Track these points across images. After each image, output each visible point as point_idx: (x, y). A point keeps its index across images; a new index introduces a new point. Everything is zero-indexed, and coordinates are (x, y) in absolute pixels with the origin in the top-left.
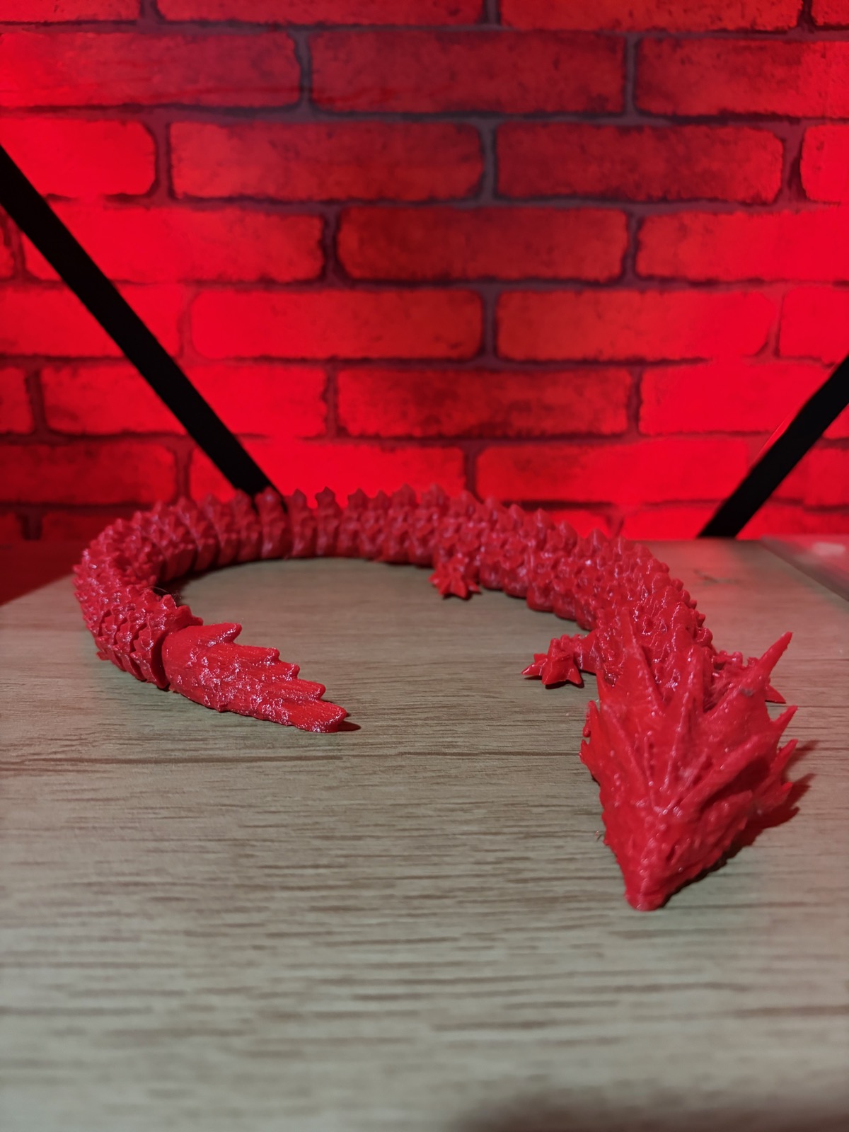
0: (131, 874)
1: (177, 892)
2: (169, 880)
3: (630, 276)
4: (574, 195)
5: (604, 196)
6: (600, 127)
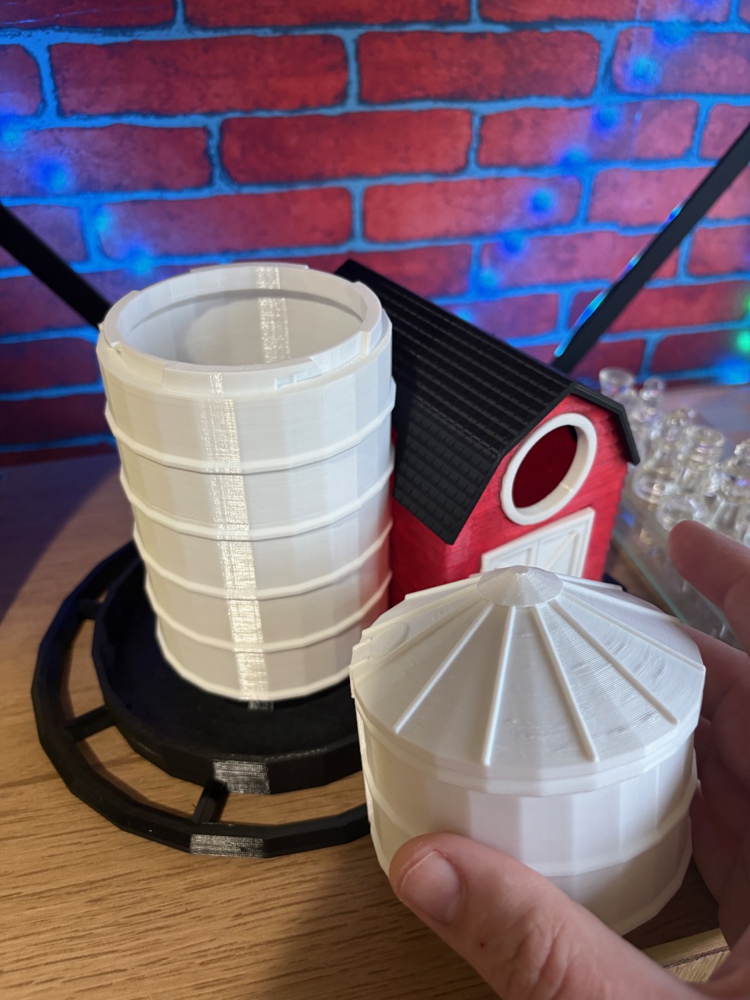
3: (473, 166)
4: (426, 97)
5: (452, 97)
6: (448, 34)
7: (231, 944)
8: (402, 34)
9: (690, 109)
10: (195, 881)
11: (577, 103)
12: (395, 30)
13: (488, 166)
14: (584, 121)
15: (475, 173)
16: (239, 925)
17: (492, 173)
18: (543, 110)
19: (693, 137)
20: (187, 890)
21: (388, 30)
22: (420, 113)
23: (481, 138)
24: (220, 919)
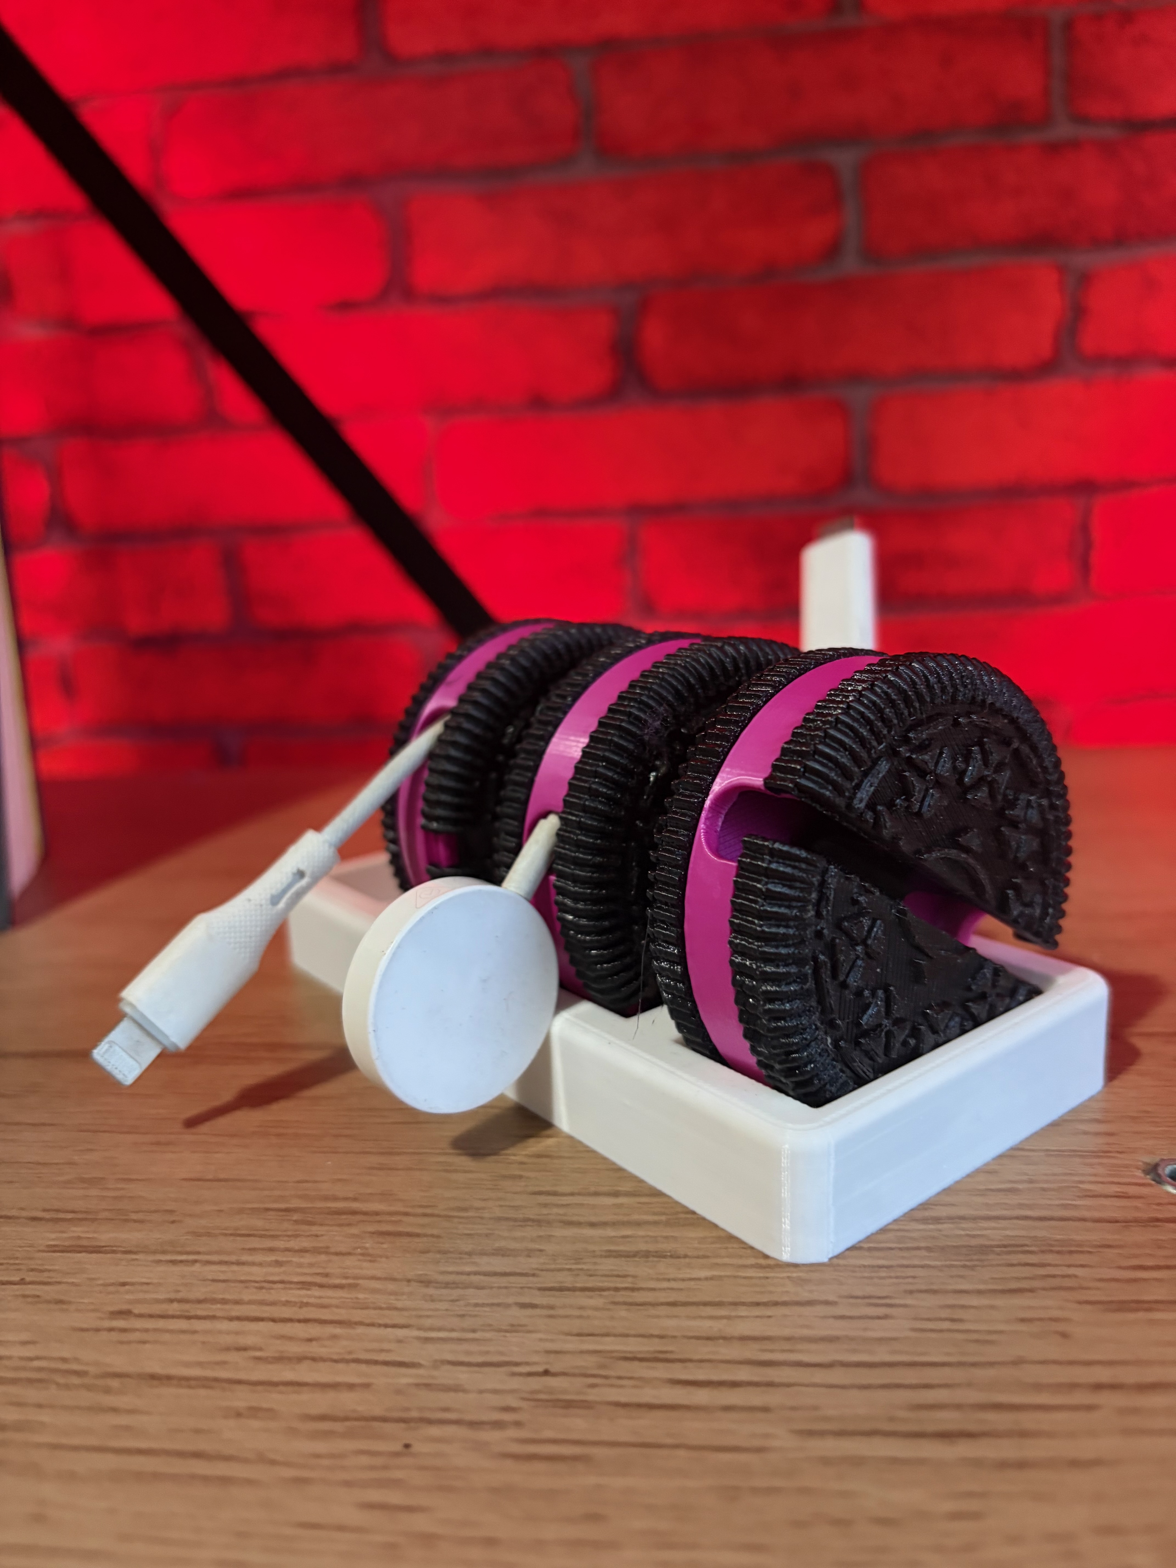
0: (346, 1199)
1: (409, 1225)
2: (399, 1207)
7: (64, 1360)
10: (79, 1238)
16: (111, 1330)
20: (53, 1249)
24: (78, 1310)
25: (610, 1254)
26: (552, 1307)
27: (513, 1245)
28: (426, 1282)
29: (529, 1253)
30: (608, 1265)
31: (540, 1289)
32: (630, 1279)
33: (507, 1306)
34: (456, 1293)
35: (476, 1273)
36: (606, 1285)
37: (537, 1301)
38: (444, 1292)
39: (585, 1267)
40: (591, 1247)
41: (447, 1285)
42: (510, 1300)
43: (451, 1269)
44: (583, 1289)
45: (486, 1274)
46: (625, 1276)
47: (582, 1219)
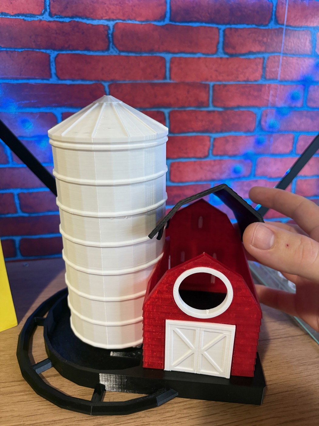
3: (211, 155)
4: (194, 132)
5: (203, 132)
6: (201, 111)
8: (185, 111)
9: (291, 137)
11: (249, 134)
12: (183, 109)
13: (217, 155)
14: (252, 140)
15: (211, 158)
17: (218, 158)
18: (236, 137)
19: (293, 147)
21: (180, 110)
22: (191, 137)
23: (214, 146)
25: (185, 409)
26: (181, 422)
27: (169, 410)
28: (160, 421)
29: (173, 411)
30: (185, 411)
31: (178, 418)
32: (189, 414)
33: (174, 423)
34: (165, 422)
35: (166, 417)
36: (186, 416)
37: (178, 421)
38: (164, 422)
39: (182, 412)
40: (181, 408)
41: (164, 420)
42: (174, 422)
43: (162, 417)
44: (184, 417)
45: (168, 417)
46: (188, 413)
47: (177, 402)
